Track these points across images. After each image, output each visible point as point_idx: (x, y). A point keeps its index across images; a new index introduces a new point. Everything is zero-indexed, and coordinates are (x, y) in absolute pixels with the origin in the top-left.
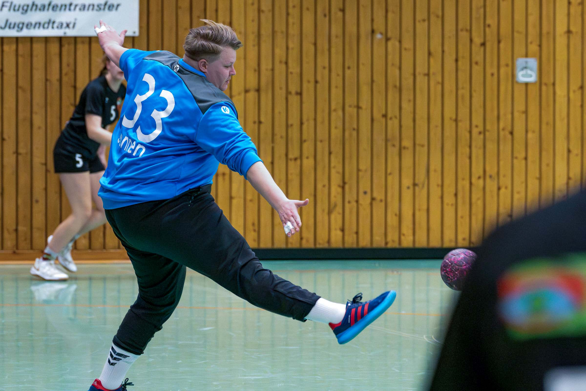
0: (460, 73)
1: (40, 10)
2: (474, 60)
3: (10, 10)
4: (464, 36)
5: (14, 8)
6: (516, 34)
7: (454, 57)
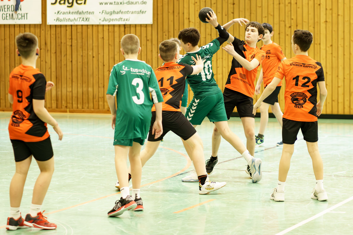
0: (280, 39)
1: (117, 14)
2: (286, 34)
3: (105, 14)
4: (282, 24)
5: (107, 13)
6: (304, 23)
7: (278, 32)
